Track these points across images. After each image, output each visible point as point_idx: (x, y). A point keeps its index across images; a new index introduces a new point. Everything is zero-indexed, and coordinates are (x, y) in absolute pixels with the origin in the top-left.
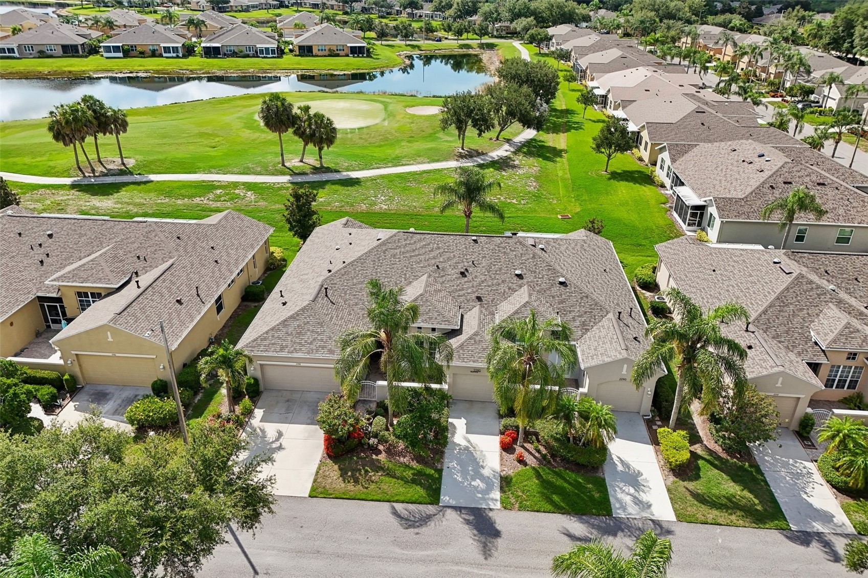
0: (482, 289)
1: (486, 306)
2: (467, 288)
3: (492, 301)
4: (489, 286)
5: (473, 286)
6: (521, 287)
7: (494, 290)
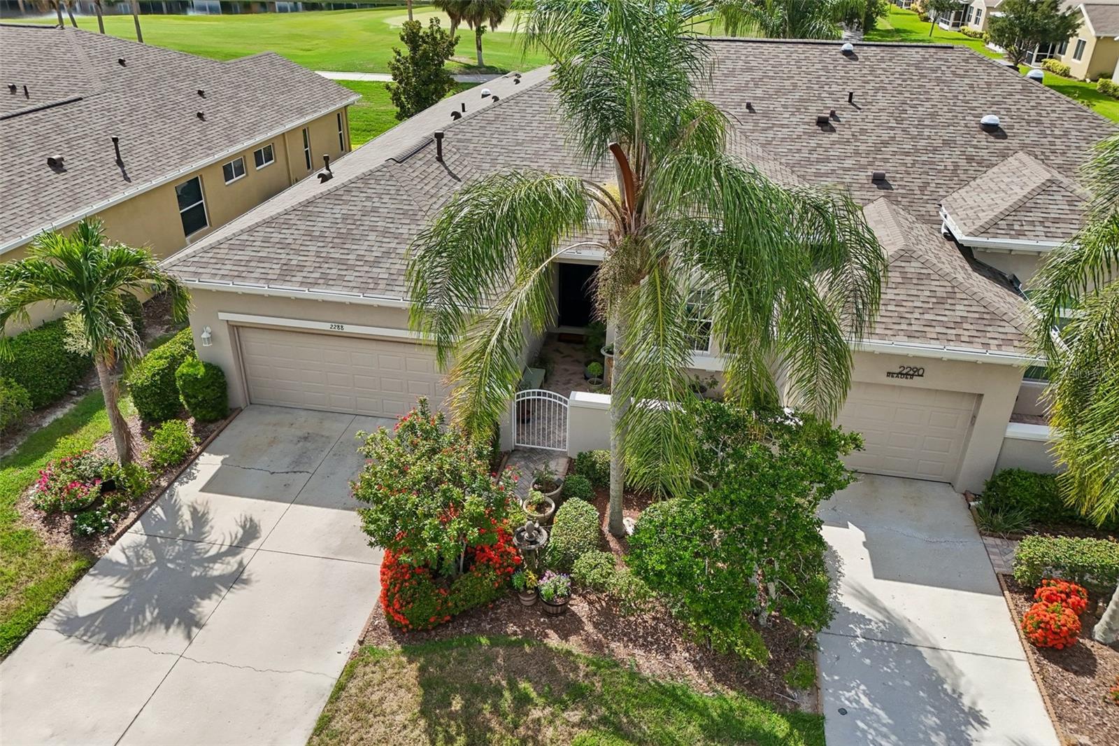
0: (886, 160)
1: (905, 201)
2: (840, 159)
3: (923, 188)
4: (907, 154)
5: (857, 153)
6: (1005, 156)
7: (924, 163)
